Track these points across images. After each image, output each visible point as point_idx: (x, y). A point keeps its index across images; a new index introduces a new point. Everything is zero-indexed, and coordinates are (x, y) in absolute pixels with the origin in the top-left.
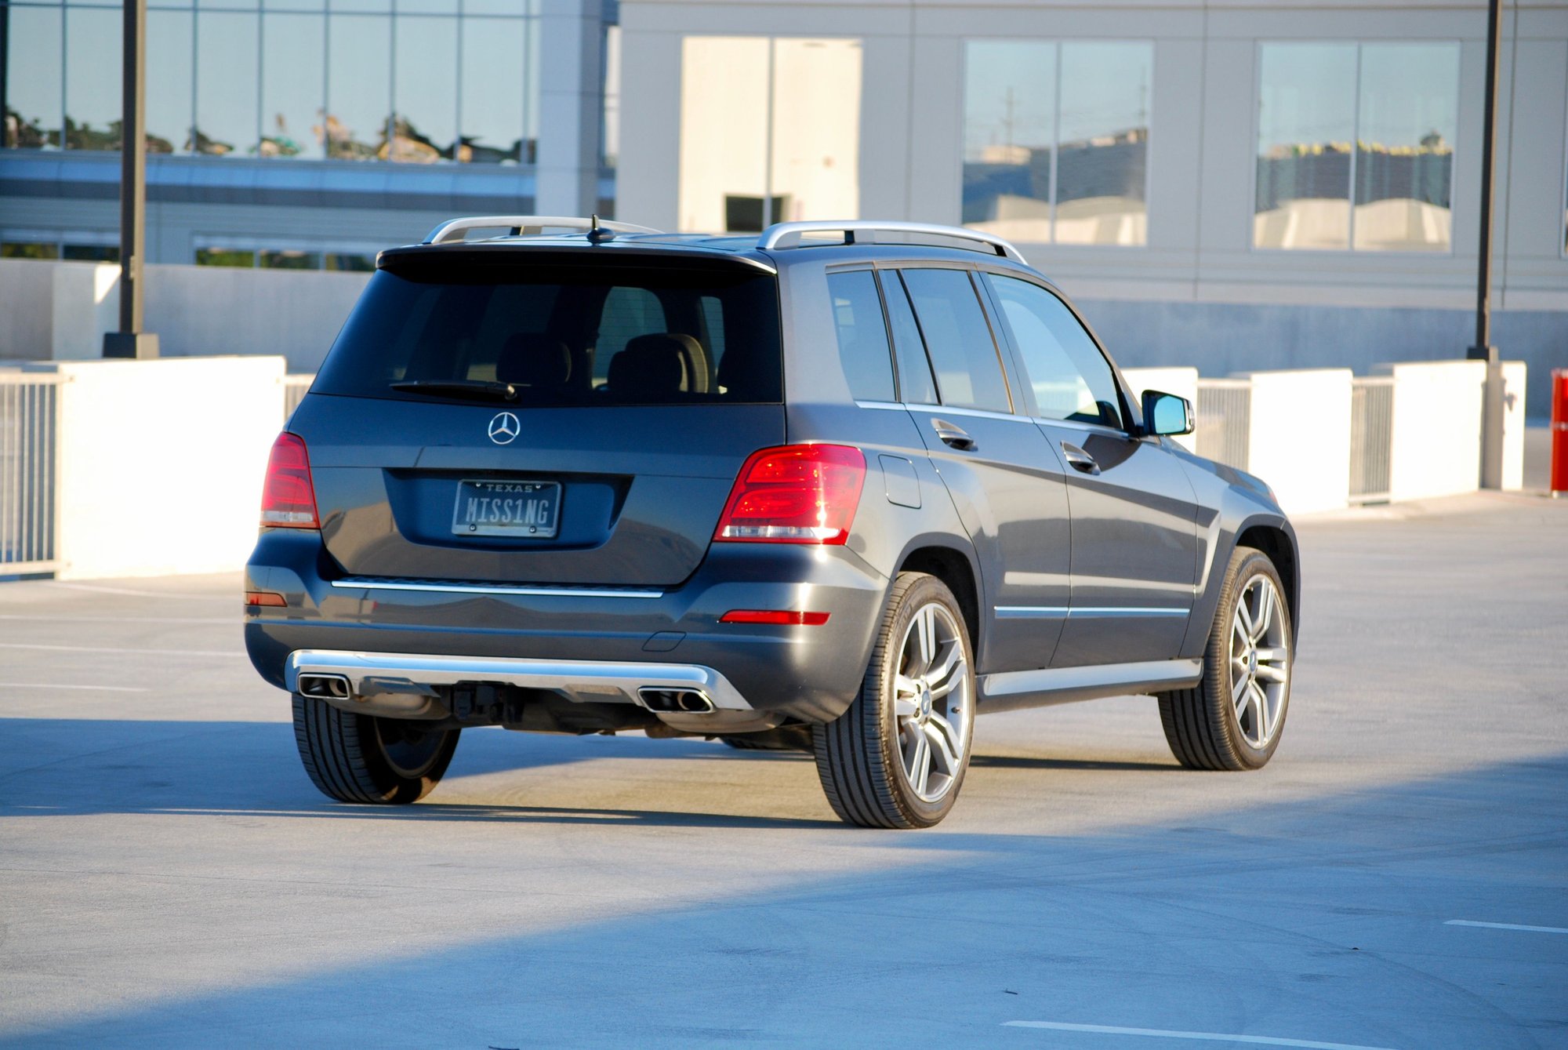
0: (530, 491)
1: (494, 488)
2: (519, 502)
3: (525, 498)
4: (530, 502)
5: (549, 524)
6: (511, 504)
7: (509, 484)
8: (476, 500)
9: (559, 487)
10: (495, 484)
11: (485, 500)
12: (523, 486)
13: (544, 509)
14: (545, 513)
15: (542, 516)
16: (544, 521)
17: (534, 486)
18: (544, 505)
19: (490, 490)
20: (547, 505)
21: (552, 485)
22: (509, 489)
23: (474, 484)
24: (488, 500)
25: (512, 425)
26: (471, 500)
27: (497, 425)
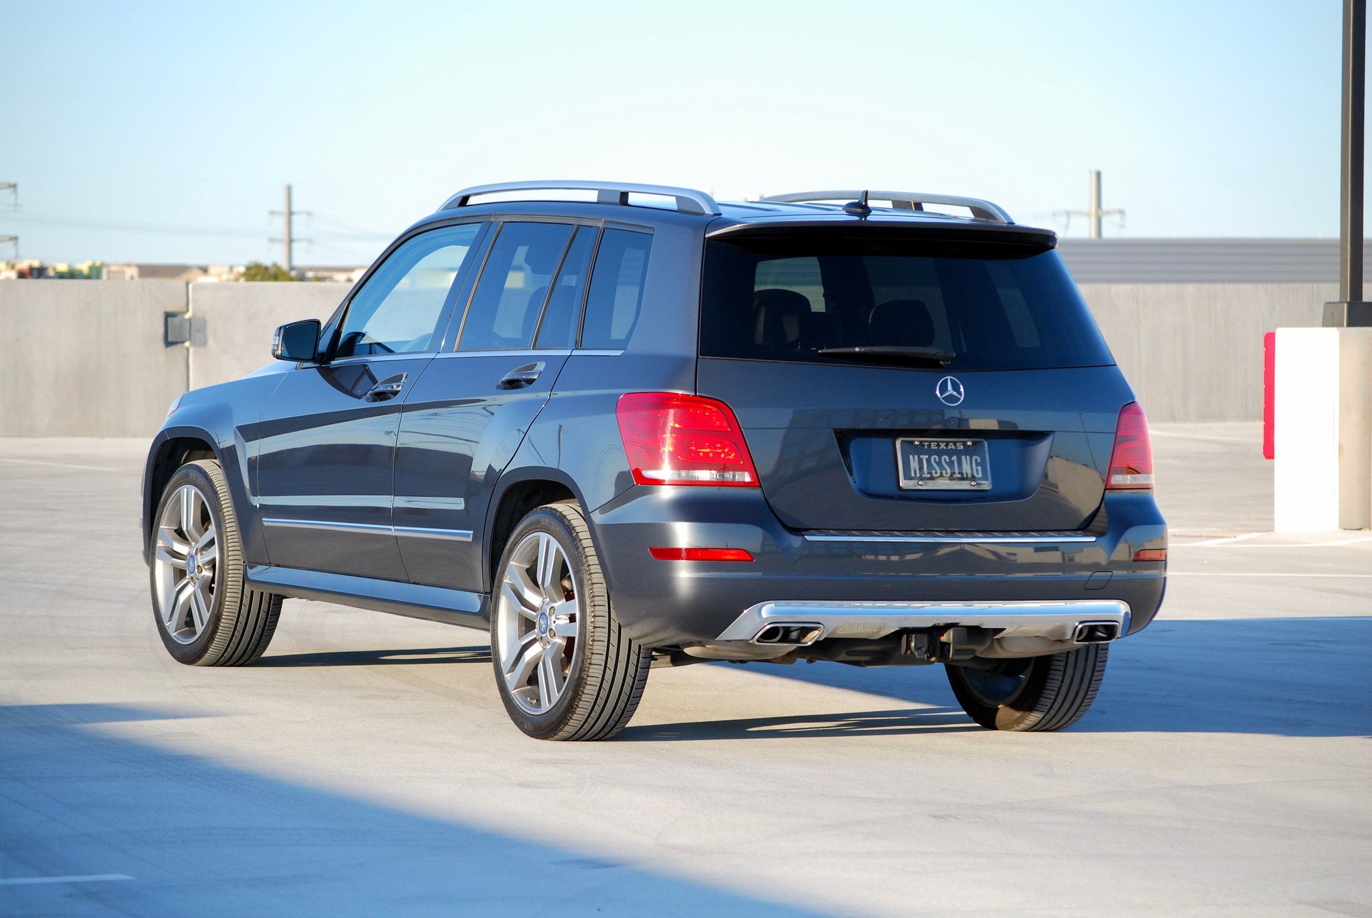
0: (962, 447)
1: (929, 446)
2: (954, 458)
3: (959, 454)
4: (963, 457)
5: (985, 477)
6: (948, 460)
7: (942, 442)
8: (916, 457)
9: (986, 443)
10: (930, 442)
11: (925, 457)
12: (955, 443)
13: (977, 464)
14: (979, 468)
15: (977, 470)
16: (980, 475)
17: (964, 444)
18: (976, 460)
19: (926, 448)
20: (979, 461)
21: (979, 442)
22: (943, 446)
23: (912, 442)
24: (927, 457)
25: (956, 388)
26: (911, 457)
27: (943, 389)
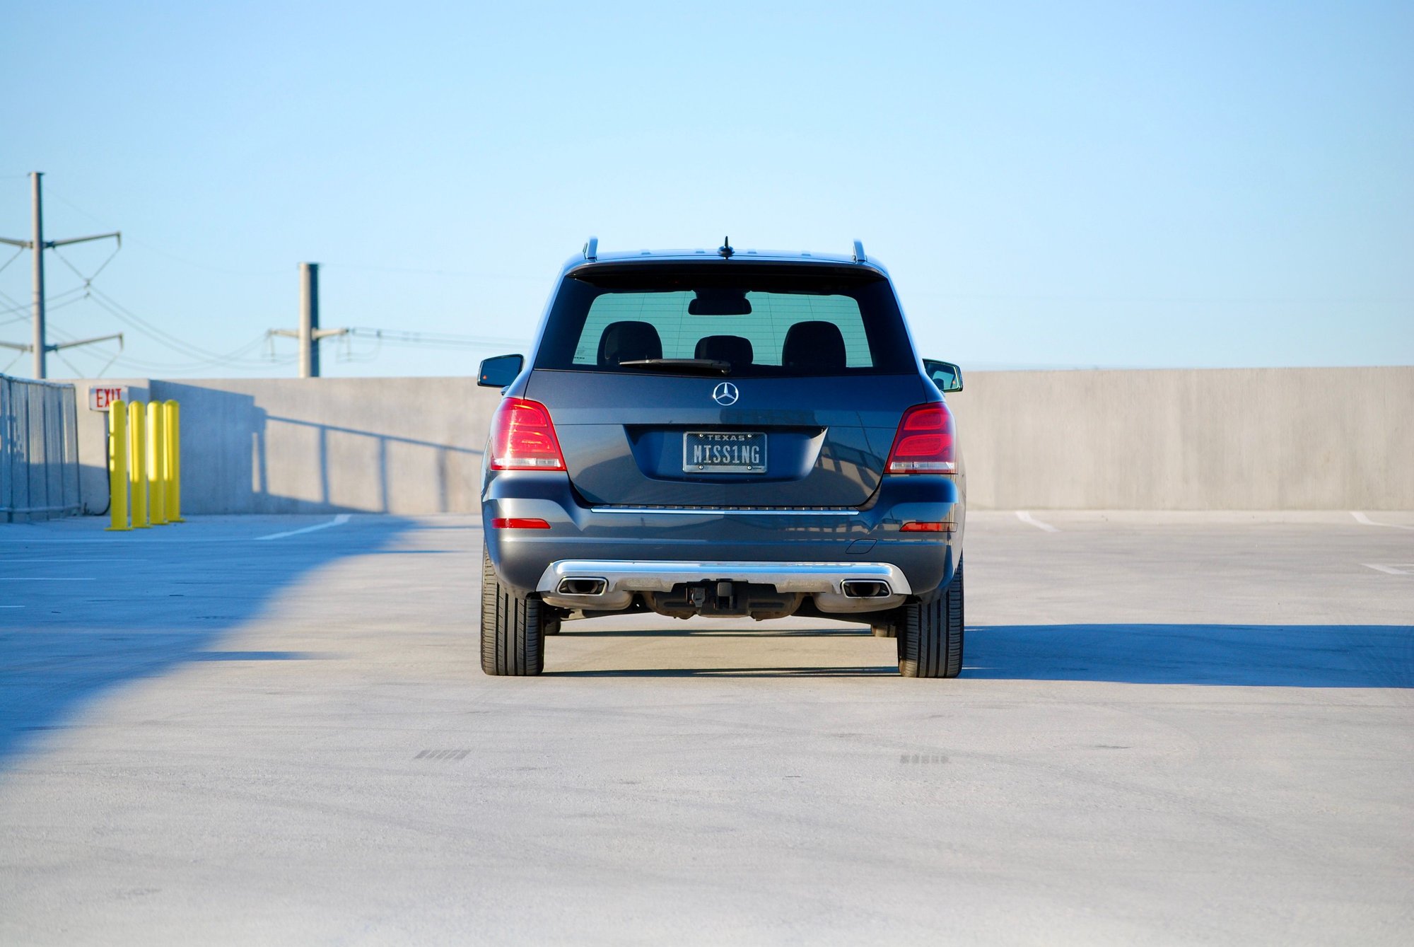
0: (743, 439)
1: (713, 438)
2: (735, 448)
3: (740, 444)
4: (744, 447)
5: (761, 462)
6: (729, 449)
7: (726, 435)
8: (700, 447)
9: (766, 436)
10: (714, 435)
11: (708, 447)
12: (737, 436)
13: (756, 452)
14: (757, 456)
15: (755, 458)
16: (758, 461)
17: (746, 437)
18: (755, 449)
19: (710, 439)
20: (758, 449)
21: (759, 435)
22: (726, 438)
23: (698, 435)
24: (710, 446)
25: (731, 391)
26: (696, 447)
27: (720, 391)
